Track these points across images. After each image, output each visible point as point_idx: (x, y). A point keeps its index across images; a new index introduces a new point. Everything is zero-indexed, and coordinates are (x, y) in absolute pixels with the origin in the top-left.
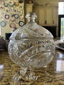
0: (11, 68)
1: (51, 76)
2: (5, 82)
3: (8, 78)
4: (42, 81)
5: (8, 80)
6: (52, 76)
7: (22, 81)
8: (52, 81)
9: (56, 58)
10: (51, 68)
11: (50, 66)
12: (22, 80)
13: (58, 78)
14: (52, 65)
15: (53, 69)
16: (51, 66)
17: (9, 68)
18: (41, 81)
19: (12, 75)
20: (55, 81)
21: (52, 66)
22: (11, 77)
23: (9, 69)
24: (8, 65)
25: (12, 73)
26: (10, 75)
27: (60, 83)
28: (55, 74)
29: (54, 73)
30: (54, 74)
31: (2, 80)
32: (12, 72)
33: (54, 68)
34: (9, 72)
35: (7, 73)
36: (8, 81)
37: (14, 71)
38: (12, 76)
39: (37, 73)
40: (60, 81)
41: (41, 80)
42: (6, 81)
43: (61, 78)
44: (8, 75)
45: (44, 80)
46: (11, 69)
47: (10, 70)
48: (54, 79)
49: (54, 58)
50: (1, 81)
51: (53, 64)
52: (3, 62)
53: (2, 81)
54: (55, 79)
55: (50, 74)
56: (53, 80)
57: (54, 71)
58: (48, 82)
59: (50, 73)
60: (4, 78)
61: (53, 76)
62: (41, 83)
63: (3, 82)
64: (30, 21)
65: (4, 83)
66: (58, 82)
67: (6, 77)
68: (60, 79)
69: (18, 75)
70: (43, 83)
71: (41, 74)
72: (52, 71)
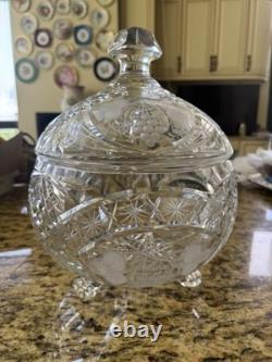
0: (53, 270)
1: (214, 316)
2: (24, 329)
3: (37, 313)
4: (174, 332)
5: (36, 320)
6: (216, 313)
7: (92, 330)
8: (214, 338)
9: (243, 232)
10: (218, 277)
11: (212, 270)
12: (93, 325)
13: (242, 323)
14: (225, 265)
15: (223, 282)
16: (217, 268)
17: (45, 269)
18: (167, 332)
19: (53, 298)
20: (225, 338)
21: (224, 270)
22: (50, 308)
23: (45, 275)
24: (41, 256)
25: (53, 291)
26: (49, 301)
27: (248, 346)
29: (226, 300)
30: (225, 306)
31: (12, 319)
32: (56, 288)
33: (229, 277)
34: (44, 286)
35: (38, 290)
36: (37, 325)
37: (61, 286)
38: (54, 304)
39: (154, 299)
40: (249, 336)
41: (172, 328)
42: (31, 326)
43: (253, 324)
44: (37, 298)
45: (181, 331)
46: (51, 276)
47: (47, 279)
48: (226, 326)
49: (237, 231)
50: (12, 326)
51: (228, 261)
52: (22, 243)
53: (15, 323)
55: (211, 302)
56: (221, 330)
57: (226, 292)
58: (195, 340)
59: (212, 299)
60: (22, 313)
61: (221, 313)
62: (170, 340)
63: (19, 328)
65: (20, 331)
66: (240, 342)
67: (32, 308)
68: (250, 328)
70: (176, 342)
71: (172, 301)
72: (221, 289)
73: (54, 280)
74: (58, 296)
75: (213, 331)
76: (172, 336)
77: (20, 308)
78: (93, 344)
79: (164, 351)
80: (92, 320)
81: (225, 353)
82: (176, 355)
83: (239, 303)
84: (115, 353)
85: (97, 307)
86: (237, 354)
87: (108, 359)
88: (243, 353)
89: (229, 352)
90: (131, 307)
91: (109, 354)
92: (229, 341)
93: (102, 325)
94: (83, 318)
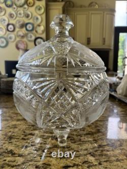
1: (73, 147)
7: (10, 155)
12: (11, 153)
13: (86, 150)
15: (80, 132)
18: (48, 155)
27: (86, 160)
28: (81, 143)
29: (80, 140)
30: (79, 143)
39: (45, 140)
40: (88, 156)
41: (51, 153)
43: (91, 151)
54: (78, 151)
55: (73, 141)
57: (81, 136)
58: (61, 159)
59: (74, 139)
61: (76, 146)
62: (48, 158)
68: (89, 152)
69: (7, 142)
70: (51, 159)
71: (54, 141)
72: (79, 135)
78: (9, 161)
79: (44, 164)
80: (11, 150)
81: (74, 164)
82: (50, 165)
83: (86, 141)
84: (19, 165)
85: (15, 144)
86: (80, 164)
87: (15, 168)
88: (83, 163)
89: (77, 163)
90: (33, 144)
91: (16, 166)
92: (77, 158)
93: (16, 152)
94: (7, 149)
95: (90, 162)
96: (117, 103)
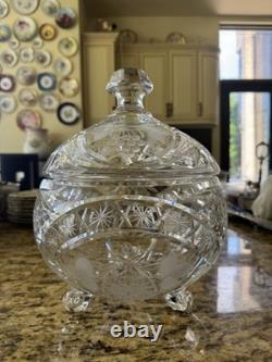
0: (46, 300)
2: (29, 358)
3: (39, 342)
5: (40, 348)
6: (219, 323)
7: (102, 351)
8: (223, 344)
12: (103, 347)
13: (245, 328)
17: (38, 300)
19: (53, 327)
20: (233, 343)
22: (53, 336)
23: (39, 305)
24: (30, 289)
25: (52, 320)
26: (50, 329)
27: (255, 348)
31: (14, 351)
32: (55, 317)
34: (40, 316)
35: (34, 321)
36: (43, 353)
38: (55, 332)
40: (255, 339)
42: (36, 355)
44: (36, 328)
46: (45, 306)
47: (41, 309)
48: (230, 333)
50: (14, 358)
53: (18, 354)
54: (233, 333)
56: (228, 337)
58: (207, 348)
60: (22, 343)
61: (223, 322)
62: (182, 351)
63: (22, 358)
64: (126, 103)
66: (248, 345)
67: (32, 338)
68: (253, 333)
69: (81, 327)
70: (189, 352)
71: (174, 317)
73: (50, 309)
74: (58, 324)
75: (220, 339)
76: (183, 348)
77: (19, 339)
80: (99, 341)
81: (237, 357)
86: (248, 355)
88: (252, 354)
89: (240, 354)
92: (237, 346)
93: (112, 345)
94: (89, 341)
95: (263, 352)
96: (256, 234)
